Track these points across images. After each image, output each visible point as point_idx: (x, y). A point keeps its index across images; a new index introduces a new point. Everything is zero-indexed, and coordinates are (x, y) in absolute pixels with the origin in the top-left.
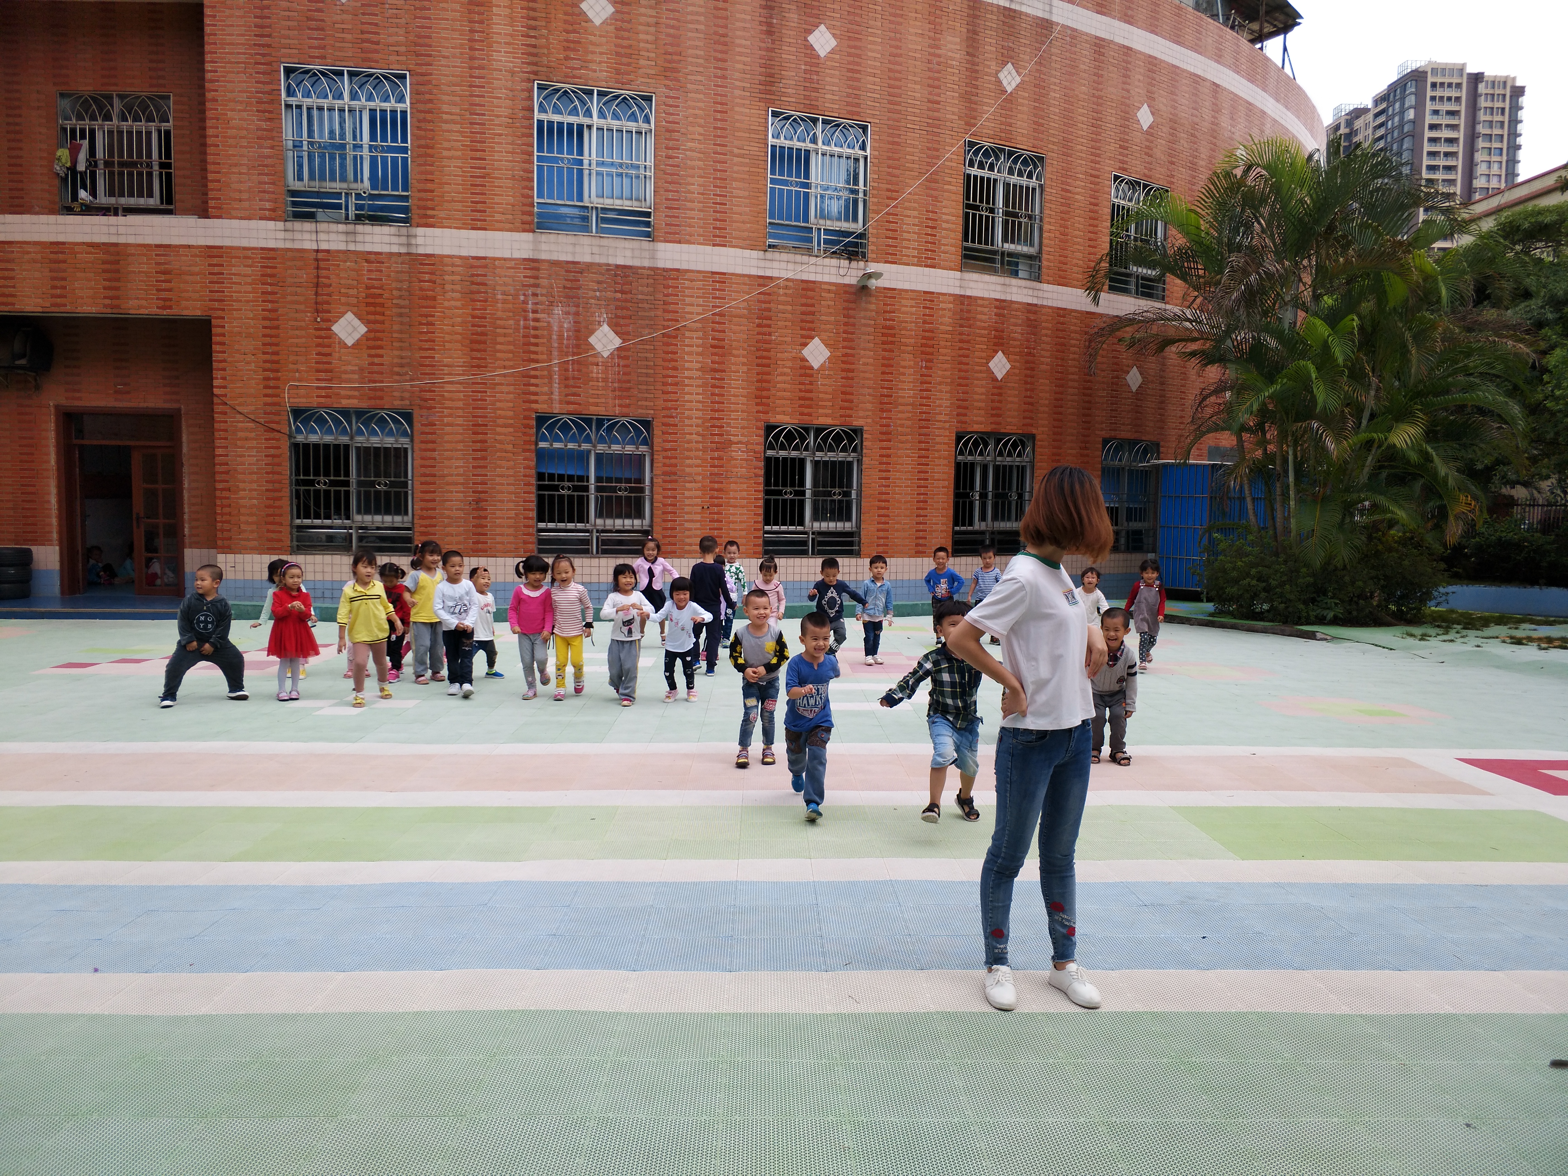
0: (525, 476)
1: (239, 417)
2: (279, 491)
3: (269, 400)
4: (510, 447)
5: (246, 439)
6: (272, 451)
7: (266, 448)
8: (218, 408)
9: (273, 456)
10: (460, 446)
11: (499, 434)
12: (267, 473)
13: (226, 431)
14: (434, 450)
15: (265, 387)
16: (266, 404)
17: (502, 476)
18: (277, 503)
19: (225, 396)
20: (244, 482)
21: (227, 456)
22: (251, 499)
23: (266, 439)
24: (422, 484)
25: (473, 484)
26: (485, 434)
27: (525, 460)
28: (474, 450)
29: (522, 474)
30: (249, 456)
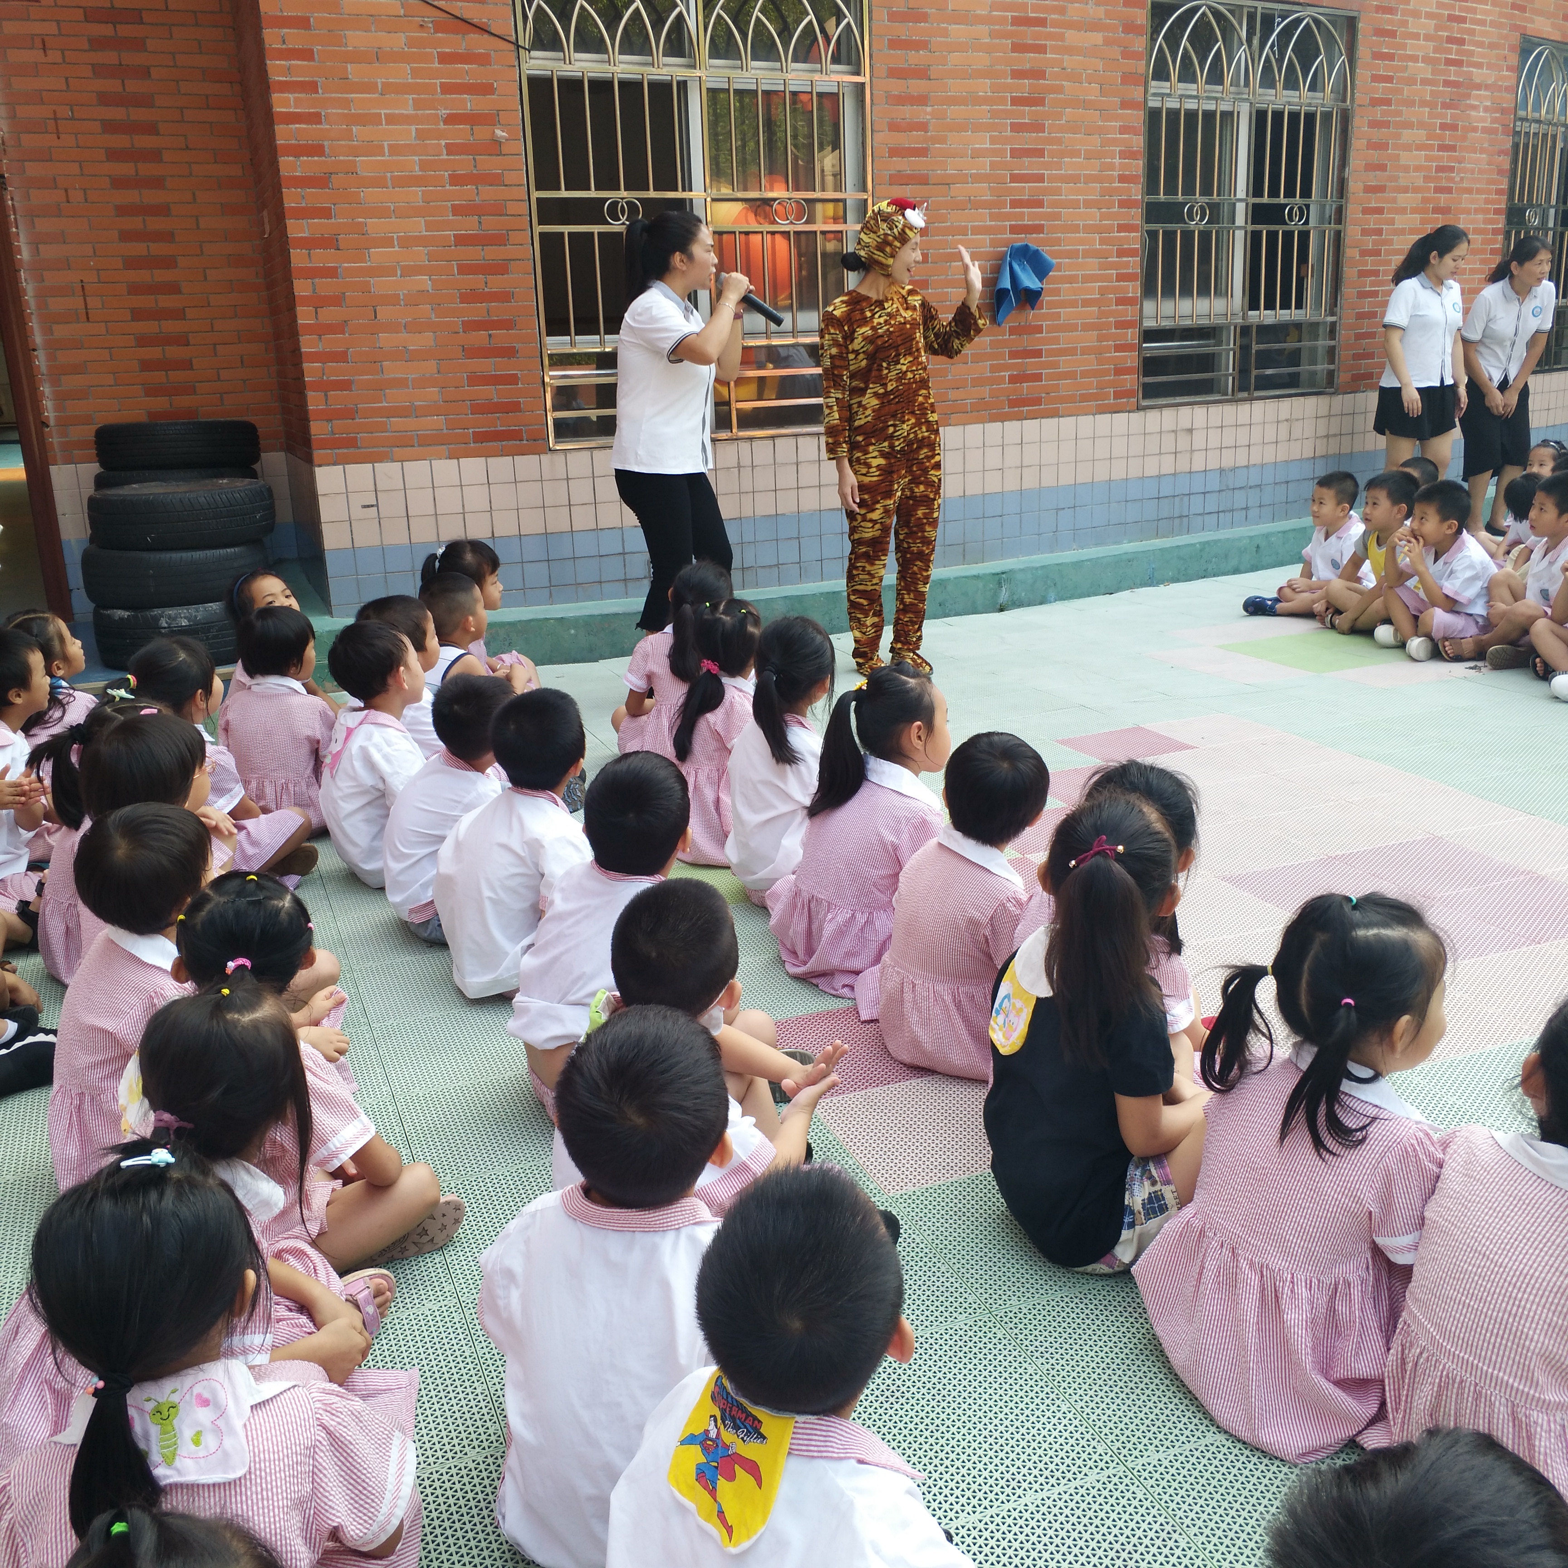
0: (1122, 179)
2: (499, 240)
4: (1092, 92)
5: (379, 56)
6: (469, 103)
7: (447, 89)
9: (471, 119)
10: (984, 87)
11: (1071, 50)
12: (455, 180)
17: (1074, 179)
18: (496, 283)
20: (382, 213)
22: (409, 271)
23: (444, 58)
25: (1015, 204)
26: (1041, 49)
27: (1123, 130)
28: (1015, 101)
29: (1116, 173)
30: (391, 119)
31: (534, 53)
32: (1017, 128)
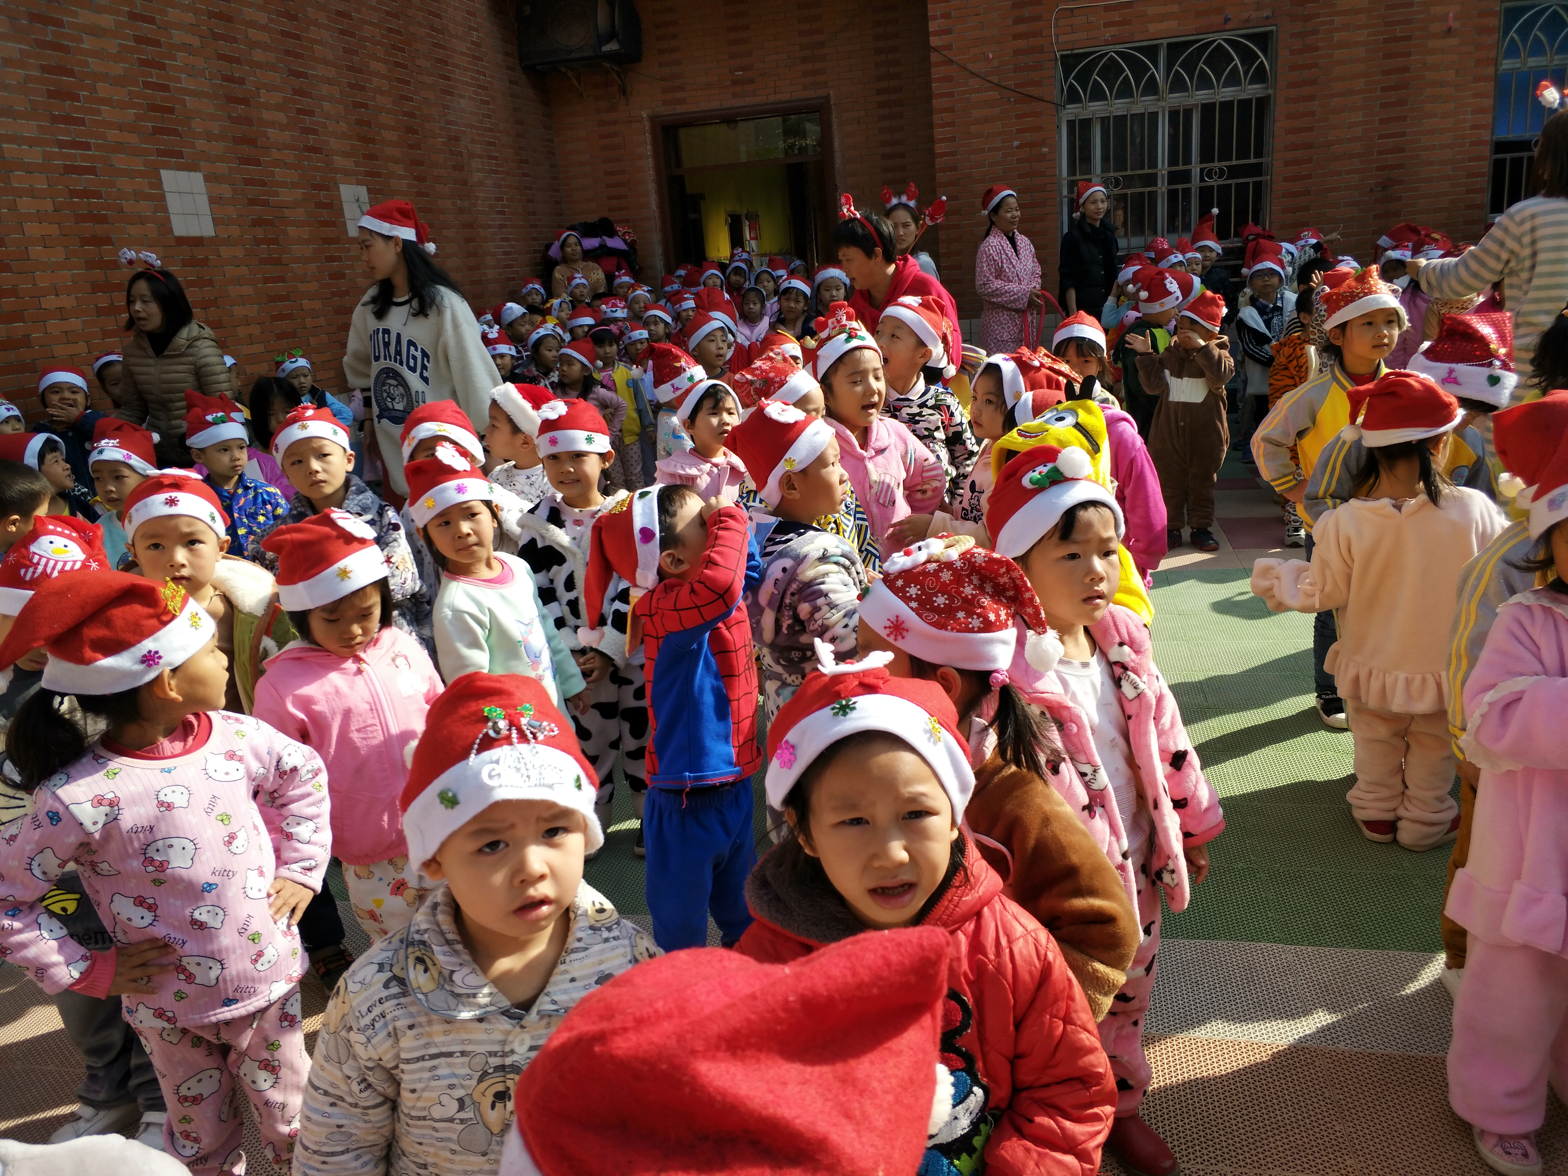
0: (1474, 127)
1: (975, 83)
3: (1022, 44)
4: (1450, 75)
5: (986, 120)
7: (1019, 131)
8: (937, 72)
9: (1030, 145)
10: (1361, 84)
11: (1431, 52)
12: (1020, 176)
13: (951, 110)
14: (1312, 98)
15: (1017, 21)
16: (1017, 53)
17: (1431, 132)
18: (1038, 226)
19: (949, 47)
21: (953, 154)
24: (1287, 164)
25: (1380, 153)
26: (1409, 54)
27: (1475, 96)
28: (1384, 89)
29: (1468, 125)
30: (991, 150)
31: (1068, 106)
32: (1384, 105)
